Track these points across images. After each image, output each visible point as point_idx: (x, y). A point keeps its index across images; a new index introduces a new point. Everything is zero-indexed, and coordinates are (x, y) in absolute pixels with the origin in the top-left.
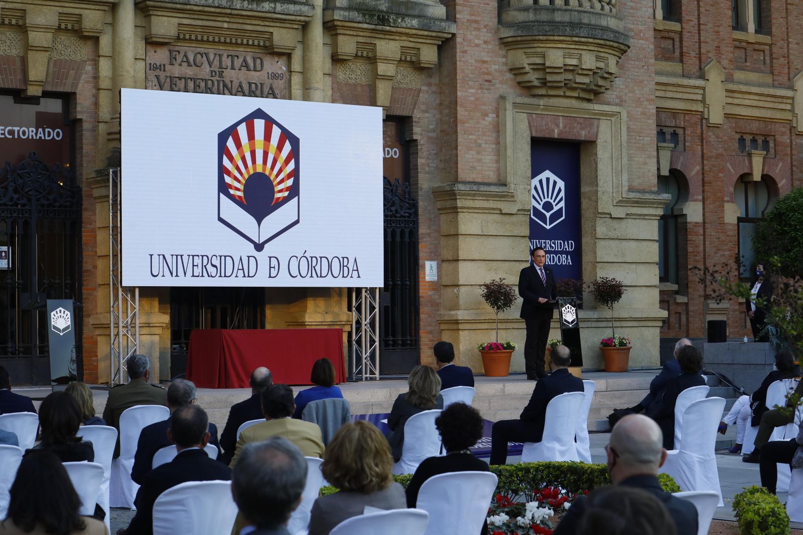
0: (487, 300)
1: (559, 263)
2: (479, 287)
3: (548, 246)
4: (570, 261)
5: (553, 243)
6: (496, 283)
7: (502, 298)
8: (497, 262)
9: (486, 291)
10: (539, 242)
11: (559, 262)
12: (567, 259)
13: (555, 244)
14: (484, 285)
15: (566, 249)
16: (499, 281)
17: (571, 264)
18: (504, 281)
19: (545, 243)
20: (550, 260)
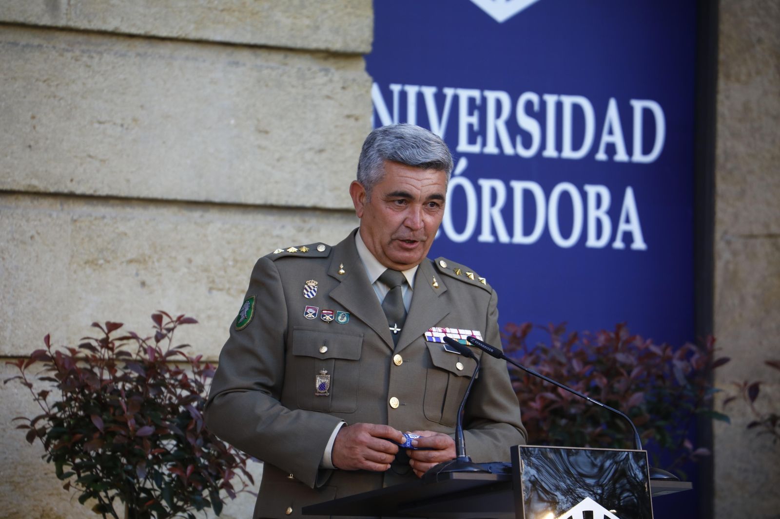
0: (59, 458)
1: (566, 232)
2: (13, 371)
3: (496, 125)
4: (635, 227)
5: (529, 109)
6: (131, 347)
7: (170, 445)
8: (153, 211)
9: (56, 395)
10: (440, 99)
11: (566, 230)
12: (615, 212)
13: (540, 117)
14: (39, 356)
15: (611, 149)
16: (147, 329)
17: (639, 244)
18: (181, 334)
19: (478, 108)
20: (507, 213)
